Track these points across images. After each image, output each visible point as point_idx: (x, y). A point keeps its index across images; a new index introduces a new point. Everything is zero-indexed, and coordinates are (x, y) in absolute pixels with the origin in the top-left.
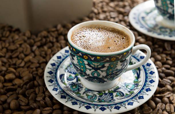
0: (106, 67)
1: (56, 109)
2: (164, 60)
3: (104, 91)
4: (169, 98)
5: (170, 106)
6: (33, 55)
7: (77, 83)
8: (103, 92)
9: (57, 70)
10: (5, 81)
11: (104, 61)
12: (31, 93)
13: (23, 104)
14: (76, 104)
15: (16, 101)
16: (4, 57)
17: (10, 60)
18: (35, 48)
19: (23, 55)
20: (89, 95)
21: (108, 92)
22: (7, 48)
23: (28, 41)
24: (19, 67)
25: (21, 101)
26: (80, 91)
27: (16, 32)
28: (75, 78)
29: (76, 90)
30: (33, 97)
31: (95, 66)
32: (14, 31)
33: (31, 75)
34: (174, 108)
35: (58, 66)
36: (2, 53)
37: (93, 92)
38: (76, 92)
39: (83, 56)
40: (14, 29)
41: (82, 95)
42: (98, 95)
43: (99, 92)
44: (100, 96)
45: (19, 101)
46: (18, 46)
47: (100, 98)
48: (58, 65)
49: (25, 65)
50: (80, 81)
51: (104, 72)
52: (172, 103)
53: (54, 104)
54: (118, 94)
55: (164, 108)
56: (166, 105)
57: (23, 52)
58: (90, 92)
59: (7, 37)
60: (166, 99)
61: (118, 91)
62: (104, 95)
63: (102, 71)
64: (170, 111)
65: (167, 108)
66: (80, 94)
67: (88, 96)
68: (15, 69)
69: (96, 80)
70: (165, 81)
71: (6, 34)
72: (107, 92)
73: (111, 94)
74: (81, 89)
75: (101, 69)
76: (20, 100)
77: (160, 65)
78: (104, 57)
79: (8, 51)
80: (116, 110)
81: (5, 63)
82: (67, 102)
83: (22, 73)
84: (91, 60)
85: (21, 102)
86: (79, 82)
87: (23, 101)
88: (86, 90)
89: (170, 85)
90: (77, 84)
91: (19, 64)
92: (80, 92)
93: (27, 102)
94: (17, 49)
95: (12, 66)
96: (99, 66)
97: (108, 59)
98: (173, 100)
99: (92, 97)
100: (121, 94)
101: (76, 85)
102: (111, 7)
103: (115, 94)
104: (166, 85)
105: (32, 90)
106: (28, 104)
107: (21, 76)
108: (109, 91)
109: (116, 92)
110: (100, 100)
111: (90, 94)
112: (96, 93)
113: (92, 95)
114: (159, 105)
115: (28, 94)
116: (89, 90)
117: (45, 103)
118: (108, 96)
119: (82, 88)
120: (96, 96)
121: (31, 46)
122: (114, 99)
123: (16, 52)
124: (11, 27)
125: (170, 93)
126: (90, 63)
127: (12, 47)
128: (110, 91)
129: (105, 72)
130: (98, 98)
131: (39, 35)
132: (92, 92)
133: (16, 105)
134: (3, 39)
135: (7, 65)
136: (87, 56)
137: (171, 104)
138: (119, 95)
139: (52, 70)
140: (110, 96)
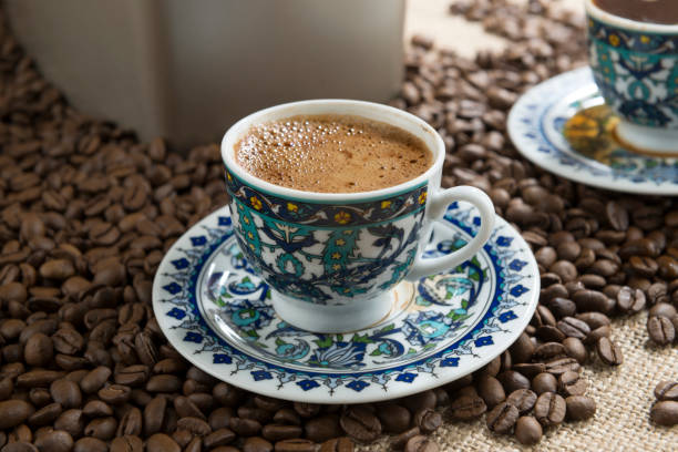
0: (318, 242)
1: (161, 373)
2: (587, 256)
3: (340, 335)
4: (557, 376)
5: (552, 400)
6: (153, 211)
7: (261, 303)
8: (335, 339)
9: (205, 257)
10: (39, 282)
11: (310, 221)
12: (103, 320)
13: (66, 349)
14: (227, 360)
15: (43, 336)
16: (62, 212)
17: (77, 224)
18: (163, 191)
19: (119, 211)
20: (285, 344)
21: (352, 340)
22: (75, 186)
23: (151, 172)
24: (96, 246)
25: (64, 339)
26: (260, 328)
27: (124, 143)
28: (258, 289)
29: (249, 325)
30: (103, 333)
31: (284, 237)
32: (119, 139)
33: (122, 269)
34: (564, 408)
35: (213, 248)
36: (57, 200)
37: (302, 333)
38: (247, 329)
39: (249, 199)
40: (117, 133)
41: (262, 340)
42: (314, 346)
43: (322, 336)
44: (320, 350)
45: (55, 339)
46: (114, 182)
47: (318, 354)
48: (214, 242)
49: (118, 240)
50: (270, 298)
51: (314, 260)
52: (565, 395)
53: (159, 357)
54: (383, 348)
55: (530, 405)
56: (538, 396)
57: (121, 201)
58: (293, 333)
59: (91, 155)
60: (548, 379)
61: (385, 340)
62: (334, 347)
63: (309, 257)
64: (548, 418)
65: (539, 407)
66: (258, 337)
67: (280, 343)
68: (83, 249)
69: (293, 286)
70: (570, 324)
71: (87, 146)
72: (347, 338)
73: (359, 346)
74: (267, 322)
75: (305, 249)
76: (58, 336)
77: (569, 272)
78: (310, 208)
79: (77, 194)
80: (350, 391)
81: (56, 230)
82: (198, 352)
83: (96, 262)
84: (271, 214)
85: (61, 343)
86: (267, 302)
87: (69, 339)
88: (282, 326)
89: (580, 339)
90: (260, 307)
91: (98, 237)
92: (259, 332)
93: (78, 345)
94: (106, 191)
95: (75, 240)
96: (298, 238)
97: (323, 215)
98: (572, 383)
99: (294, 349)
100: (391, 350)
101: (256, 308)
102: (474, 85)
103: (371, 347)
104: (567, 337)
105: (108, 312)
106: (80, 353)
107: (93, 271)
108: (356, 335)
109: (378, 343)
110: (314, 361)
111: (291, 340)
112: (309, 339)
113: (297, 343)
114: (516, 396)
115: (90, 321)
116: (289, 328)
117: (134, 352)
118: (348, 350)
119: (270, 318)
120: (307, 346)
121: (156, 183)
122: (363, 362)
123: (101, 199)
124: (112, 126)
125: (572, 362)
126: (270, 225)
127: (95, 184)
128: (359, 338)
129: (319, 261)
130: (311, 353)
131: (193, 154)
132: (298, 335)
133: (42, 351)
134: (76, 159)
135: (60, 235)
136: (260, 198)
137: (559, 397)
138: (384, 352)
139: (189, 256)
140: (354, 351)
